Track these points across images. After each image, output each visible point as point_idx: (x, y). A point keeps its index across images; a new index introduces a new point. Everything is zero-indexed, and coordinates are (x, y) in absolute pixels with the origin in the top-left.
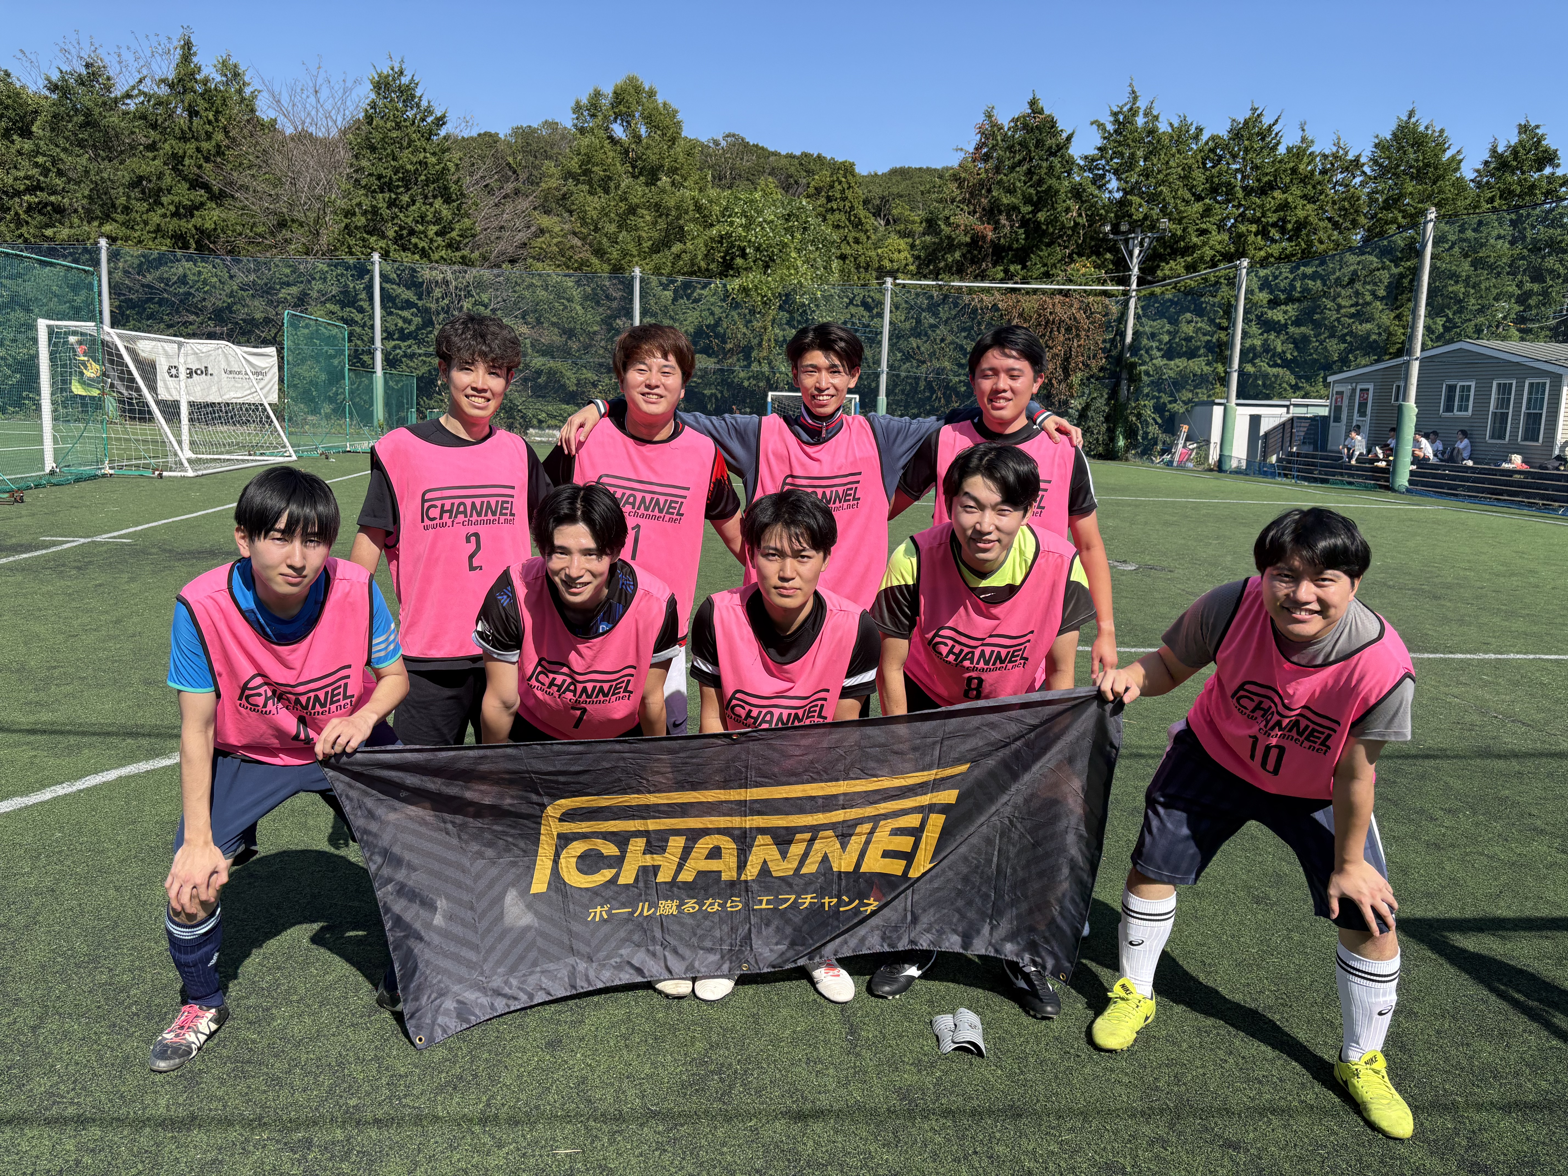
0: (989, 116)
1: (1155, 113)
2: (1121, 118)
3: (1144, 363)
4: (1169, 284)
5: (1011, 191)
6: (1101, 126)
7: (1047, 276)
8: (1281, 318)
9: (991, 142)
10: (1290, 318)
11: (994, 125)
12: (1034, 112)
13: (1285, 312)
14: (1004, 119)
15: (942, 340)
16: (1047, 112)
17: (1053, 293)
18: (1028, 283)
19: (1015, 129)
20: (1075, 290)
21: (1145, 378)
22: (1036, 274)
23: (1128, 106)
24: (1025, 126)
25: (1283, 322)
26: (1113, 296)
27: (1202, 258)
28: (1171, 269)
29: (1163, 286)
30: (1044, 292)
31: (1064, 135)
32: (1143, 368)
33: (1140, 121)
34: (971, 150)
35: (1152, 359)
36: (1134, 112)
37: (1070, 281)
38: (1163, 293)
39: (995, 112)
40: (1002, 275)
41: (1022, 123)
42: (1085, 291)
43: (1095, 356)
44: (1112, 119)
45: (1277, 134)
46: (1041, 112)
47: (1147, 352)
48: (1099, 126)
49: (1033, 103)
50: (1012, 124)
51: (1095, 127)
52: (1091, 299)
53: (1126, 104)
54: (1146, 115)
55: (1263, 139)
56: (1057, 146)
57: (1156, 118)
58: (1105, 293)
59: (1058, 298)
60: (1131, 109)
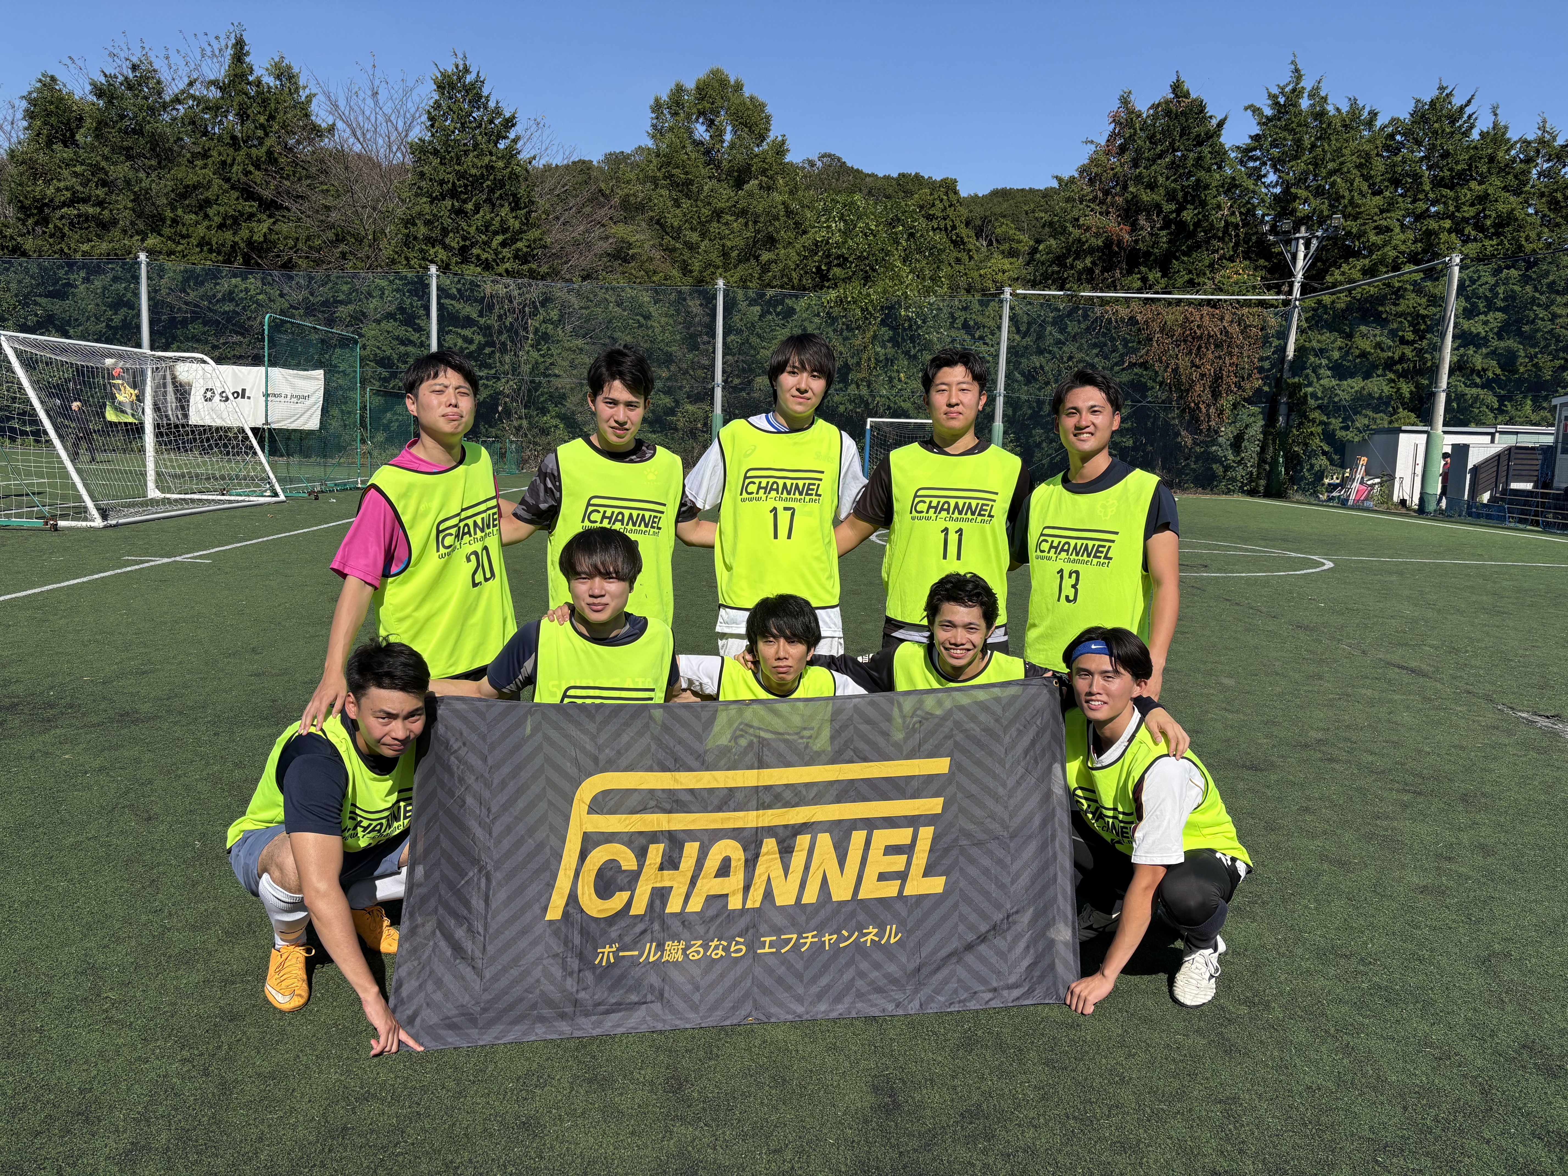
0: (1125, 101)
1: (1323, 94)
2: (1282, 100)
3: (1310, 384)
4: (1340, 292)
5: (1152, 186)
6: (1256, 111)
7: (1191, 285)
8: (1480, 330)
9: (1128, 132)
10: (1491, 330)
11: (1130, 112)
12: (1177, 96)
13: (1485, 323)
14: (1143, 105)
15: (1070, 358)
16: (1193, 95)
17: (1201, 303)
18: (1170, 293)
19: (1155, 117)
20: (1226, 301)
21: (1312, 402)
22: (1180, 282)
23: (1290, 87)
24: (1168, 113)
25: (1483, 334)
26: (1272, 306)
27: (1382, 261)
28: (1343, 273)
29: (1333, 294)
30: (1190, 303)
31: (1214, 122)
32: (1310, 389)
33: (1305, 103)
34: (1103, 143)
35: (1319, 379)
36: (1297, 92)
37: (1220, 290)
38: (1333, 302)
39: (1132, 97)
40: (1139, 284)
41: (1164, 110)
42: (1238, 301)
43: (1250, 375)
44: (1270, 102)
45: (1470, 117)
46: (1187, 95)
47: (1314, 371)
48: (1254, 112)
49: (1177, 87)
50: (1151, 112)
51: (1249, 112)
52: (1246, 310)
53: (1288, 84)
54: (1311, 96)
55: (1453, 122)
56: (1206, 134)
57: (1325, 99)
58: (1262, 303)
59: (1206, 310)
60: (1294, 90)
